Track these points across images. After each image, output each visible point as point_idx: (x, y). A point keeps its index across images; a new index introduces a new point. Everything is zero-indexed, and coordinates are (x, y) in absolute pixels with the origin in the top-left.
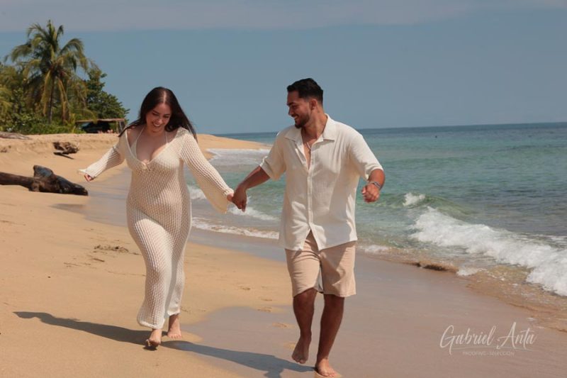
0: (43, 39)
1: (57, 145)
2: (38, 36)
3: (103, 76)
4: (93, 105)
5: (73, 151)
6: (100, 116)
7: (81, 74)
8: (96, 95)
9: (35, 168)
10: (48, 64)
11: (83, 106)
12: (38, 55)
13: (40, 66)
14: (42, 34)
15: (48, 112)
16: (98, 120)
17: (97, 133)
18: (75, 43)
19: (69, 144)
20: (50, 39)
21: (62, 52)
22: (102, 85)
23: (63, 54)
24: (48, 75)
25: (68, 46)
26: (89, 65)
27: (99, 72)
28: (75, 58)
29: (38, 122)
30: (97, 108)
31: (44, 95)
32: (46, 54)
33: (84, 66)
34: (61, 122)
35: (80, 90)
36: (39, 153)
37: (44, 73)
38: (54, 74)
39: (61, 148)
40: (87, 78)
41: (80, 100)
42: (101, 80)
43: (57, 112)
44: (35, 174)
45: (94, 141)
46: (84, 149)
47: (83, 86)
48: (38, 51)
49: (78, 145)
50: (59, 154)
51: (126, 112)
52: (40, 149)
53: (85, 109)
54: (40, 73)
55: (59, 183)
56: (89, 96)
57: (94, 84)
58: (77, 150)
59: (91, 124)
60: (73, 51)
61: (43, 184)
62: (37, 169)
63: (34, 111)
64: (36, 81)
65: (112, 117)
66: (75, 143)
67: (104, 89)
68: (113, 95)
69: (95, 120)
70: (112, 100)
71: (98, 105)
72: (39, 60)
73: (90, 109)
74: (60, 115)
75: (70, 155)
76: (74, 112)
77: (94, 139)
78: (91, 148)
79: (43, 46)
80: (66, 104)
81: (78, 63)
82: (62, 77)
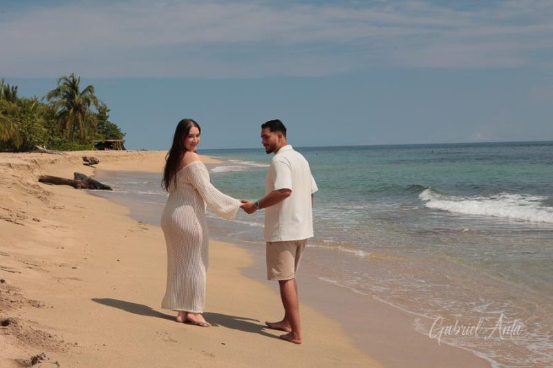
0: (68, 86)
1: (85, 159)
2: (65, 84)
3: (108, 111)
4: (101, 131)
5: (96, 163)
6: (106, 138)
7: (93, 109)
8: (103, 124)
9: (75, 174)
10: (72, 103)
11: (95, 132)
12: (65, 97)
13: (67, 104)
14: (68, 83)
15: (71, 134)
16: (105, 140)
17: (103, 149)
18: (90, 89)
19: (93, 158)
20: (73, 86)
21: (81, 94)
22: (107, 117)
23: (82, 96)
24: (72, 110)
25: (85, 91)
26: (100, 104)
27: (106, 108)
28: (91, 99)
29: (65, 142)
30: (104, 133)
31: (68, 123)
32: (71, 96)
33: (96, 104)
34: (83, 144)
35: (94, 120)
36: (75, 164)
37: (69, 108)
38: (75, 111)
39: (88, 161)
40: (97, 112)
41: (93, 127)
42: (107, 114)
43: (77, 135)
44: (75, 178)
45: (108, 156)
46: (103, 161)
47: (95, 118)
48: (65, 94)
49: (99, 159)
50: (86, 165)
51: (123, 135)
52: (74, 161)
53: (97, 134)
54: (66, 109)
55: (94, 184)
56: (98, 124)
57: (102, 116)
58: (99, 162)
59: (100, 143)
60: (88, 94)
61: (83, 185)
62: (76, 175)
63: (62, 135)
64: (63, 114)
65: (113, 139)
66: (97, 158)
67: (108, 120)
68: (115, 123)
69: (103, 141)
70: (114, 127)
71: (104, 130)
72: (65, 100)
73: (99, 133)
74: (78, 137)
75: (93, 165)
76: (88, 135)
77: (109, 154)
78: (107, 161)
79: (68, 91)
80: (84, 129)
81: (92, 103)
82: (81, 111)
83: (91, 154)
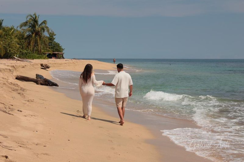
0: (32, 20)
1: (42, 65)
2: (31, 19)
3: (55, 35)
4: (50, 47)
5: (48, 68)
6: (53, 51)
7: (46, 34)
8: (51, 43)
10: (34, 30)
11: (47, 48)
12: (30, 26)
13: (31, 31)
14: (32, 18)
15: (33, 49)
16: (53, 53)
18: (44, 22)
19: (47, 65)
20: (35, 21)
22: (54, 39)
23: (41, 26)
25: (42, 23)
26: (50, 31)
27: (53, 33)
28: (45, 28)
29: (30, 53)
30: (52, 48)
31: (32, 42)
32: (33, 26)
33: (48, 31)
34: (40, 55)
35: (46, 41)
36: (35, 68)
37: (33, 33)
38: (36, 35)
40: (48, 36)
41: (46, 45)
42: (54, 37)
44: (36, 77)
45: (55, 64)
46: (52, 67)
47: (47, 39)
48: (30, 25)
49: (50, 65)
50: (42, 68)
51: (63, 50)
54: (31, 33)
55: (48, 82)
56: (49, 43)
57: (51, 38)
59: (50, 54)
60: (44, 25)
61: (42, 82)
62: (37, 76)
63: (28, 49)
64: (29, 36)
65: (57, 52)
67: (55, 40)
68: (58, 43)
70: (58, 45)
71: (52, 46)
72: (30, 28)
73: (49, 48)
74: (37, 50)
75: (46, 69)
76: (43, 49)
78: (54, 66)
79: (32, 23)
80: (41, 46)
81: (46, 30)
82: (39, 35)
83: (45, 61)
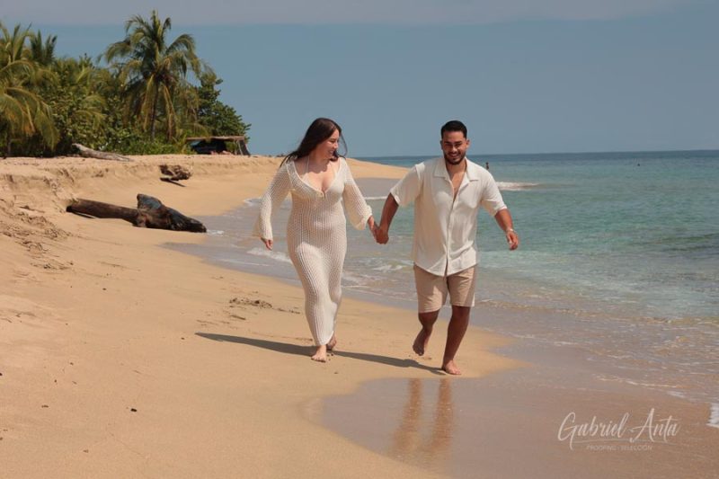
0: (145, 34)
1: (164, 169)
2: (139, 30)
3: (219, 82)
4: (205, 119)
5: (184, 176)
6: (214, 133)
7: (191, 80)
8: (208, 106)
9: (139, 197)
10: (151, 67)
11: (193, 120)
12: (139, 55)
13: (141, 68)
14: (145, 29)
15: (150, 127)
16: (211, 137)
17: (209, 154)
18: (185, 40)
19: (179, 167)
20: (154, 35)
21: (168, 51)
22: (217, 94)
23: (170, 54)
24: (151, 80)
25: (176, 44)
26: (202, 68)
27: (214, 77)
28: (187, 60)
29: (138, 139)
30: (210, 123)
31: (144, 105)
32: (149, 54)
33: (196, 69)
34: (168, 140)
35: (191, 99)
36: (142, 179)
37: (146, 77)
38: (157, 80)
39: (169, 173)
40: (198, 84)
41: (190, 112)
42: (216, 88)
43: (161, 127)
44: (138, 205)
45: (210, 165)
46: (199, 174)
47: (194, 95)
48: (139, 50)
49: (190, 169)
50: (167, 180)
51: (245, 127)
52: (143, 173)
53: (196, 124)
54: (141, 77)
56: (200, 107)
57: (207, 93)
58: (190, 175)
59: (203, 143)
60: (182, 50)
61: (150, 218)
62: (141, 199)
63: (133, 125)
64: (136, 87)
65: (228, 134)
66: (187, 167)
67: (219, 99)
68: (230, 107)
69: (207, 137)
70: (228, 113)
71: (211, 118)
72: (140, 60)
73: (201, 123)
74: (163, 131)
75: (180, 182)
76: (182, 126)
77: (210, 161)
78: (206, 173)
79: (145, 44)
80: (174, 117)
81: (189, 67)
82: (168, 83)
83: (177, 160)
